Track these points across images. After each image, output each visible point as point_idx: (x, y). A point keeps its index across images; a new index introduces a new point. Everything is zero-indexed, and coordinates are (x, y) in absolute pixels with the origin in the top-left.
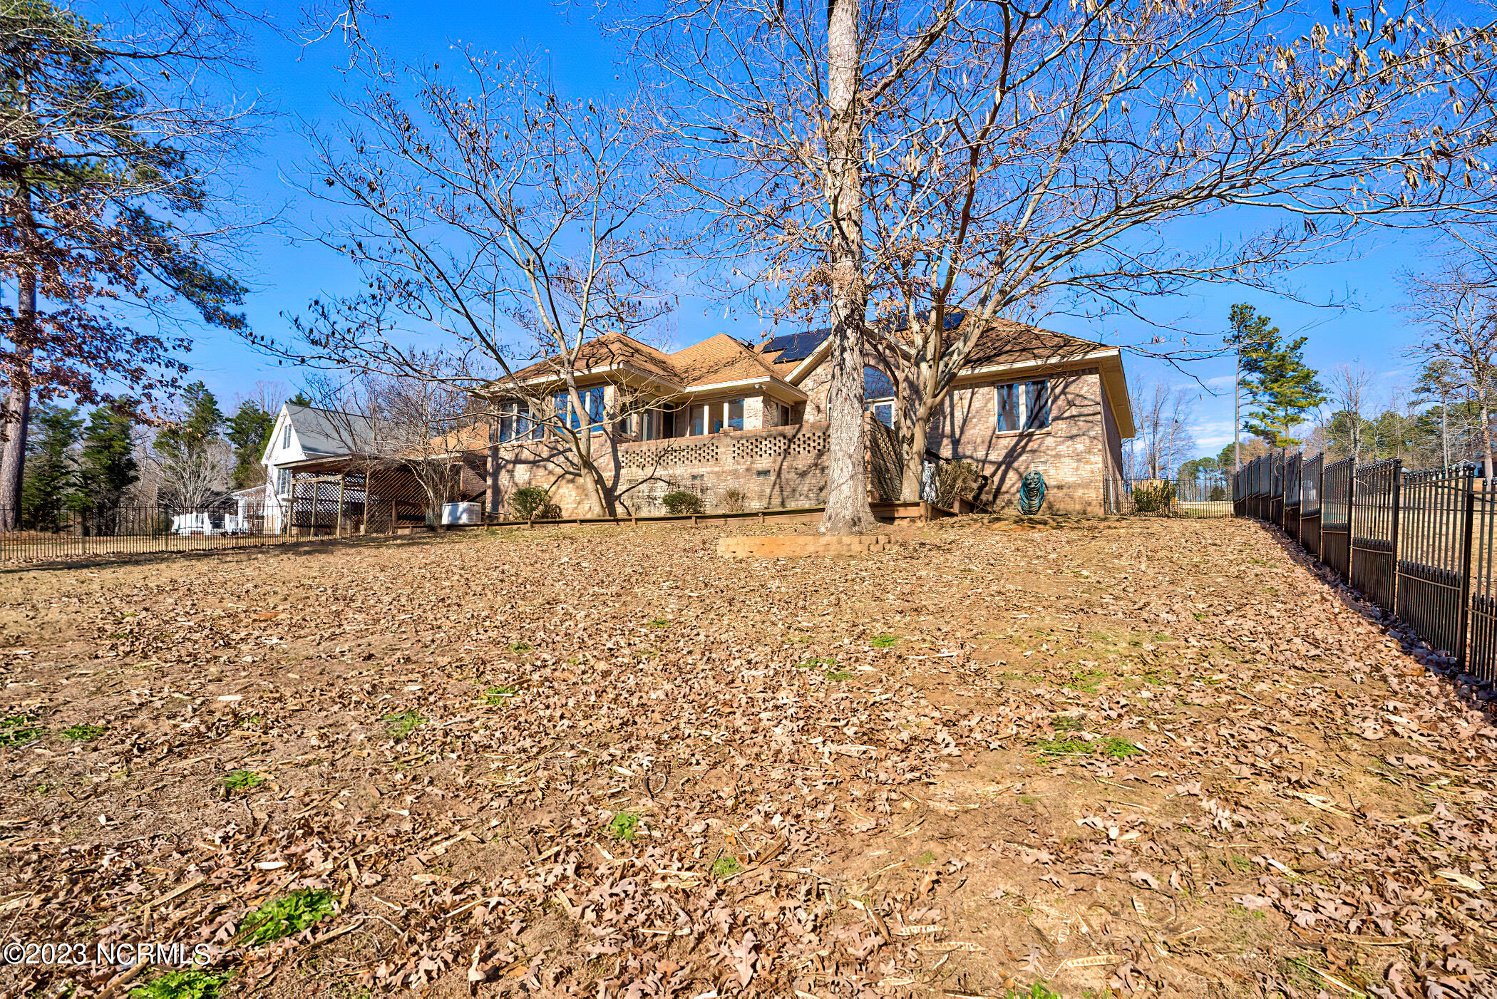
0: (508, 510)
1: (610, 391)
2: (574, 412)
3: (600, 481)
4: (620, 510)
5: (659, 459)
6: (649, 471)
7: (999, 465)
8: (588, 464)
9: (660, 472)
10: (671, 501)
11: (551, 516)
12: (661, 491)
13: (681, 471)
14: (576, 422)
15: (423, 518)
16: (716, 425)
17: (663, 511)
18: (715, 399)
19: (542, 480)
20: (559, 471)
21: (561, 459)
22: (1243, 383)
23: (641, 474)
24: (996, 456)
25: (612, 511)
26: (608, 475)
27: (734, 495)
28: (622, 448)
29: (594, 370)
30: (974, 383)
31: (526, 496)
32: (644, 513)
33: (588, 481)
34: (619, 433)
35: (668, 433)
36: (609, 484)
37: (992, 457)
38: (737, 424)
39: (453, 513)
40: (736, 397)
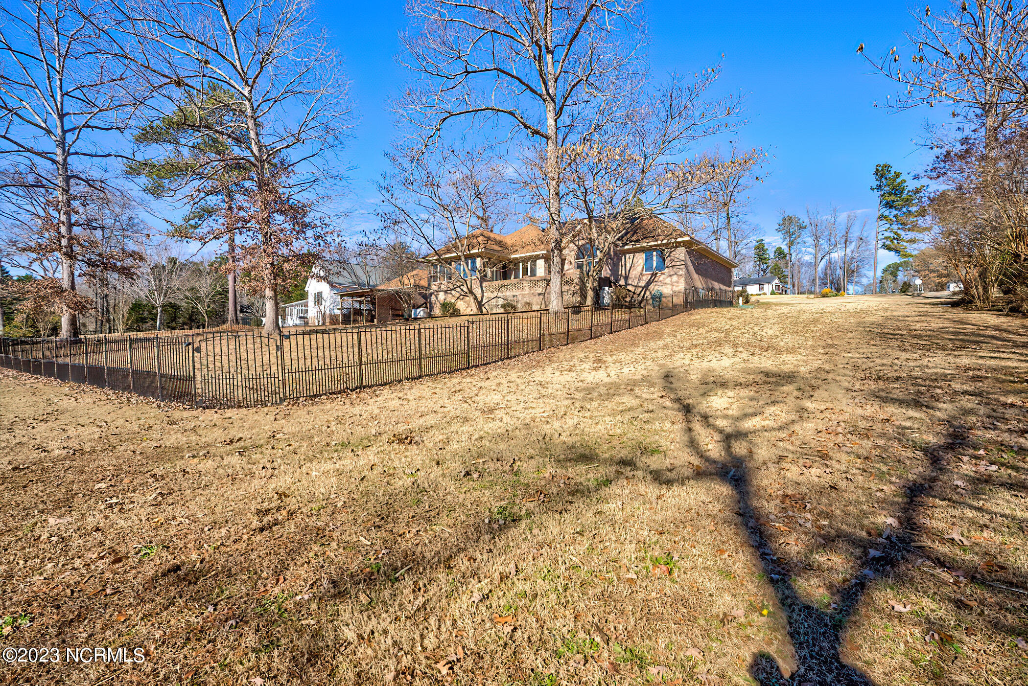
0: (437, 311)
1: (479, 260)
2: (464, 270)
3: (476, 298)
4: (484, 310)
5: (499, 289)
6: (495, 294)
7: (643, 288)
8: (471, 292)
9: (500, 294)
10: (503, 306)
11: (456, 313)
12: (501, 302)
13: (508, 294)
14: (465, 274)
15: (402, 316)
16: (525, 272)
17: (502, 310)
18: (525, 260)
19: (450, 299)
20: (458, 295)
21: (458, 289)
22: (882, 217)
23: (493, 296)
24: (642, 284)
25: (481, 311)
26: (479, 296)
27: (528, 304)
28: (484, 284)
29: (472, 252)
30: (634, 251)
31: (445, 306)
32: (494, 312)
33: (471, 299)
34: (483, 279)
35: (505, 278)
36: (480, 299)
37: (640, 284)
38: (533, 273)
39: (415, 313)
40: (534, 259)
